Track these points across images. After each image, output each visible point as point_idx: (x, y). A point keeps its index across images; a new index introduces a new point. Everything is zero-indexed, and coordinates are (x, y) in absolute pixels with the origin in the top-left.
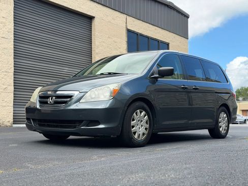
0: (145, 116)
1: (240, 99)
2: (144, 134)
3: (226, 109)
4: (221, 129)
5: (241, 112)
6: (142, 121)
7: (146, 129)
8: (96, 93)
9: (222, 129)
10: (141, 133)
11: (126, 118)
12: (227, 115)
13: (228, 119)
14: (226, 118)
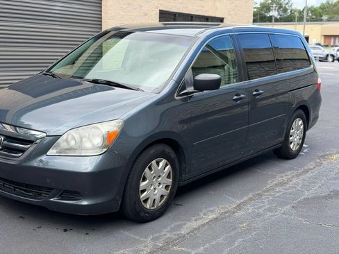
0: (166, 165)
1: (325, 17)
2: (162, 196)
3: (303, 113)
4: (291, 146)
5: (323, 37)
6: (159, 176)
7: (167, 187)
8: (77, 137)
9: (294, 145)
10: (157, 197)
11: (130, 180)
12: (304, 122)
13: (304, 127)
14: (302, 127)
